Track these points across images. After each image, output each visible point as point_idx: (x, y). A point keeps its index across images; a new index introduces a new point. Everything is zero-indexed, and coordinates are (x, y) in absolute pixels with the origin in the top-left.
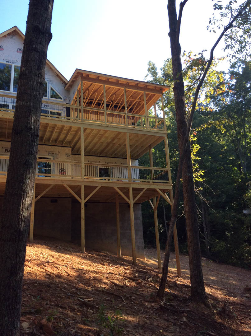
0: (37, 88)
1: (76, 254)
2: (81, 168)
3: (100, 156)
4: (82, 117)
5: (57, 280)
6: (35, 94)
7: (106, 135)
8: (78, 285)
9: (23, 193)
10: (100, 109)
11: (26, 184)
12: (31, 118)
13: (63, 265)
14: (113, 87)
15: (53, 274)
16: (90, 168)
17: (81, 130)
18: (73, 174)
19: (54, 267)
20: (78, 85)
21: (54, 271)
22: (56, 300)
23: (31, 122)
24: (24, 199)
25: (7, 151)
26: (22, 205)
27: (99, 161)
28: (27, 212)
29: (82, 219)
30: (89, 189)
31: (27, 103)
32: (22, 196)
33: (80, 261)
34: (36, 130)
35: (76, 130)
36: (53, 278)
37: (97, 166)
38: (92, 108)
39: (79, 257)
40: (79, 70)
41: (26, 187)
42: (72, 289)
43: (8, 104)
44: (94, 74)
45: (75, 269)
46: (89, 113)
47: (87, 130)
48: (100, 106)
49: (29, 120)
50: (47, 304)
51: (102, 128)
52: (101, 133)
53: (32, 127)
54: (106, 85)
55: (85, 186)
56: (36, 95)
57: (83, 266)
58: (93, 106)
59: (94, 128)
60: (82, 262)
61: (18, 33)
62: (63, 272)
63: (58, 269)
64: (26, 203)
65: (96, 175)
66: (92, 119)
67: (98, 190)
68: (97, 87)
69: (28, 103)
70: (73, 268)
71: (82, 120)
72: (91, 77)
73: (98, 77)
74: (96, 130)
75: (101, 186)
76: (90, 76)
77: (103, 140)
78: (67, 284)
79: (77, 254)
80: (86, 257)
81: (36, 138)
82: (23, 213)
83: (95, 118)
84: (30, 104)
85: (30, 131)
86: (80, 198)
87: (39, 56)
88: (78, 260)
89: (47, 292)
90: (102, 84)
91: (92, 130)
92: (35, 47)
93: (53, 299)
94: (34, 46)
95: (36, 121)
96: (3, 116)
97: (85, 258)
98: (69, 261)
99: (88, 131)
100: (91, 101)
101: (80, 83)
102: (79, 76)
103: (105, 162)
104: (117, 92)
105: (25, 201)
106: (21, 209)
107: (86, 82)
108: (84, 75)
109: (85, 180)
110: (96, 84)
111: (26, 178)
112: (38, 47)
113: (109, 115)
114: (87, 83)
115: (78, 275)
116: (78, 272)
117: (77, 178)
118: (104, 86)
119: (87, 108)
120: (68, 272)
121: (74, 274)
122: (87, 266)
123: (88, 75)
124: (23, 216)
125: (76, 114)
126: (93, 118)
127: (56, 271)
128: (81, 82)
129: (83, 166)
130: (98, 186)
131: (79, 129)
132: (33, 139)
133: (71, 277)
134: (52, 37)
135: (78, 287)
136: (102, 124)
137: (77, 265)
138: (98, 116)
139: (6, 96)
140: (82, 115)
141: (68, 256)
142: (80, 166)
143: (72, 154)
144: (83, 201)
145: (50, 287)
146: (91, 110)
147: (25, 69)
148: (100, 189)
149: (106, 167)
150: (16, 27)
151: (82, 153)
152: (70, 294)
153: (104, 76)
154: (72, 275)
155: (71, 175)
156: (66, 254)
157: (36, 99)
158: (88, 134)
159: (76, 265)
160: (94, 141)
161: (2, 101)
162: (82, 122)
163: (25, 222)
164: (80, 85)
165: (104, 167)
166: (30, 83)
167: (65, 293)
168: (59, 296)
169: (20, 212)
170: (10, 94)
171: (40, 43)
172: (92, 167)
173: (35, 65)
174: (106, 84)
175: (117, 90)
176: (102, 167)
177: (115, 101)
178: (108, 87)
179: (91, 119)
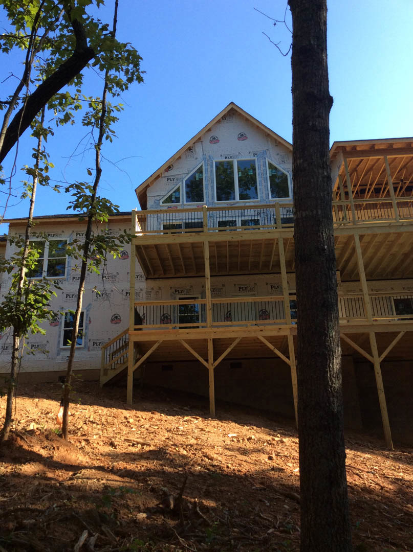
0: (324, 185)
1: (380, 452)
2: (363, 304)
3: (393, 278)
4: (354, 217)
5: (367, 496)
6: (322, 195)
7: (401, 241)
8: (406, 507)
9: (328, 352)
10: (365, 199)
11: (330, 337)
12: (322, 233)
13: (366, 470)
14: (401, 157)
15: (356, 485)
16: (378, 301)
17: (354, 239)
18: (348, 315)
19: (354, 473)
20: (339, 168)
21: (355, 480)
22: (381, 532)
23: (323, 239)
24: (330, 361)
25: (241, 290)
26: (330, 371)
27: (392, 288)
28: (337, 382)
29: (379, 392)
30: (384, 338)
31: (312, 211)
32: (327, 357)
33: (392, 465)
34: (332, 251)
35: (344, 240)
36: (358, 492)
37: (390, 297)
38: (367, 199)
39: (388, 458)
40: (338, 144)
41: (331, 342)
42: (399, 514)
43: (234, 219)
44: (366, 143)
45: (389, 478)
46: (361, 210)
47: (364, 239)
48: (379, 193)
49: (320, 237)
50: (368, 538)
51: (392, 231)
52: (392, 238)
53: (326, 247)
54: (388, 157)
55: (375, 333)
56: (324, 196)
57: (401, 474)
58: (367, 196)
59: (378, 231)
60: (397, 467)
61: (237, 111)
62: (371, 483)
63: (361, 478)
64: (335, 367)
65: (390, 313)
66: (369, 218)
67: (401, 339)
68: (372, 163)
69: (315, 212)
70: (385, 477)
71: (354, 223)
72: (360, 149)
73: (373, 146)
74: (381, 234)
75: (405, 331)
76: (358, 149)
77: (394, 249)
78: (385, 504)
79: (383, 452)
80: (401, 457)
81: (333, 263)
82: (332, 384)
83: (373, 215)
84: (317, 212)
85: (324, 254)
86: (370, 353)
87: (320, 135)
88: (388, 463)
89: (359, 516)
90: (382, 155)
91: (375, 236)
92: (313, 124)
93: (375, 529)
94: (311, 124)
95: (329, 236)
96: (232, 238)
97: (399, 460)
98: (374, 464)
99: (366, 239)
100: (364, 187)
101: (343, 163)
102: (339, 152)
103: (404, 288)
104: (409, 164)
105: (333, 364)
106: (329, 378)
107: (353, 159)
108: (348, 149)
109: (375, 323)
110: (371, 158)
111: (328, 328)
112: (317, 123)
113: (400, 205)
114: (355, 160)
115: (398, 489)
116: (397, 485)
117: (358, 321)
118: (385, 158)
119: (359, 202)
120: (379, 482)
121: (391, 487)
122: (408, 473)
123: (354, 148)
124: (334, 389)
125: (341, 214)
126: (370, 215)
127: (359, 481)
128: (345, 162)
129: (367, 298)
130: (399, 333)
131: (351, 238)
132: (329, 265)
133: (387, 491)
134: (333, 102)
135: (408, 511)
136: (390, 223)
137: (391, 472)
138: (379, 210)
139: (231, 208)
140: (354, 214)
141: (369, 456)
142: (363, 300)
143: (342, 281)
144: (377, 360)
145: (362, 508)
146: (365, 203)
147: (302, 161)
148: (403, 336)
149: (406, 297)
150: (232, 103)
151: (363, 277)
152: (399, 522)
153: (383, 142)
154: (388, 490)
155: (345, 316)
156: (363, 452)
157: (324, 202)
158: (366, 244)
159: (389, 471)
160: (380, 254)
161: (226, 217)
162: (355, 226)
163: (337, 398)
164: (342, 167)
165: (402, 298)
166: (312, 180)
167: (390, 520)
168: (382, 523)
169: (329, 383)
170: (236, 204)
171: (319, 117)
172: (380, 299)
173: (316, 151)
174: (389, 155)
175: (408, 160)
176: (399, 298)
177: (406, 178)
178: (391, 158)
179: (367, 218)
